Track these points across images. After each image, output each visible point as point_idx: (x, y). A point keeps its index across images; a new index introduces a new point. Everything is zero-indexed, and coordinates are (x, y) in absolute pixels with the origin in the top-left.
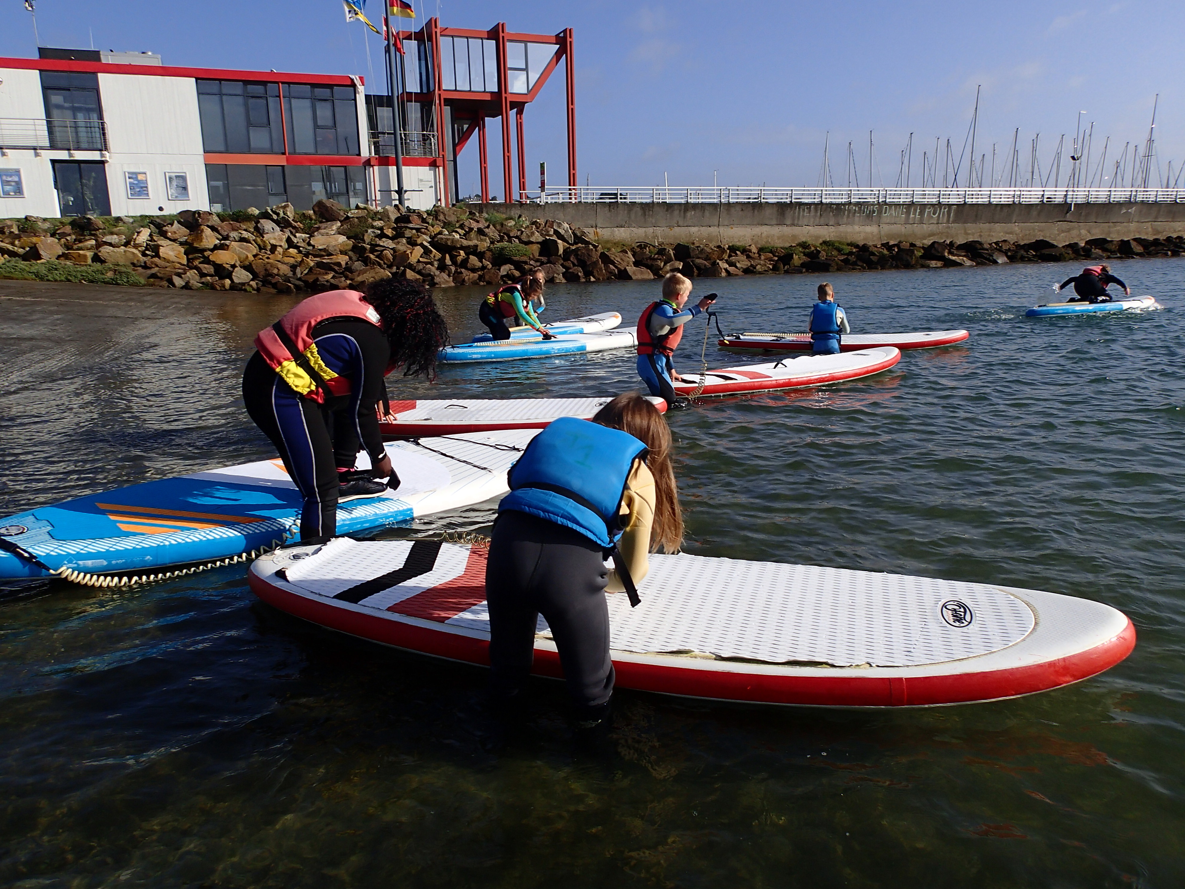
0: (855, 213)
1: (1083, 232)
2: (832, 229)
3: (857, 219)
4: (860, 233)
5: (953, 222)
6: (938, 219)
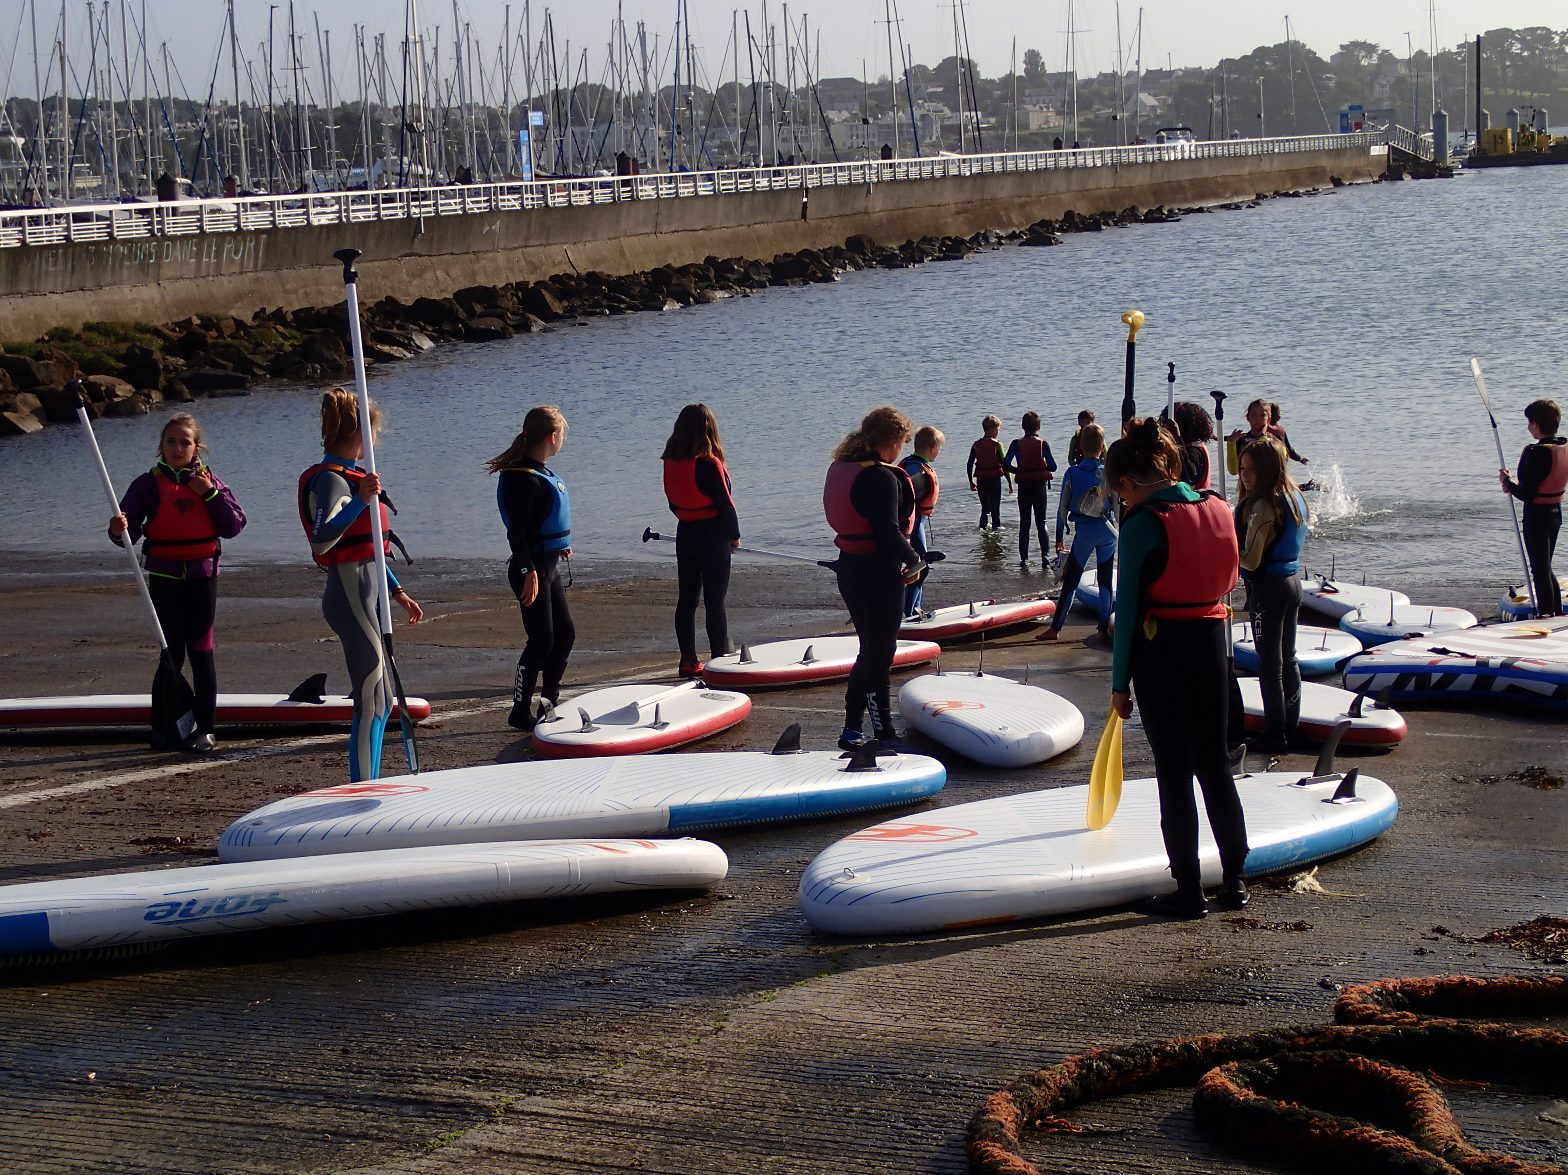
0: (122, 260)
1: (440, 274)
2: (90, 297)
3: (126, 273)
4: (133, 301)
5: (264, 268)
6: (242, 264)
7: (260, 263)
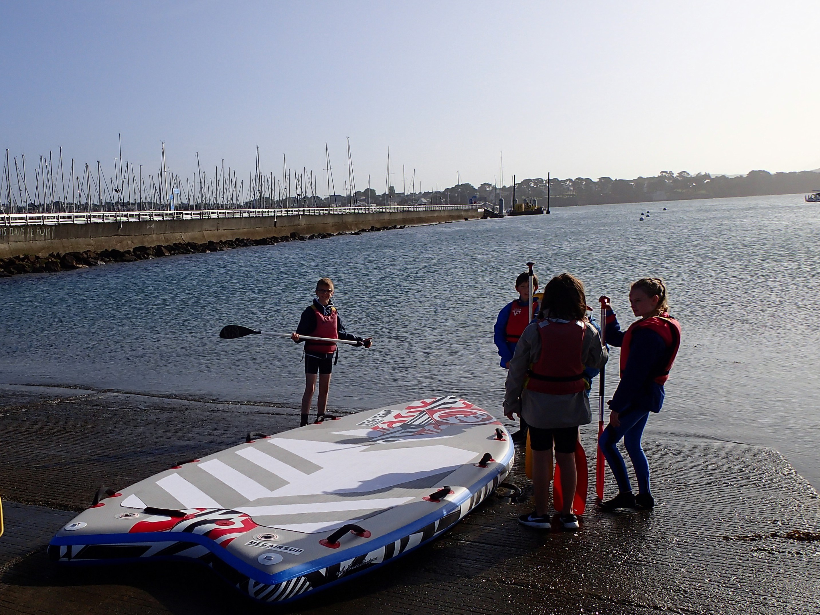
1: (129, 242)
5: (55, 238)
6: (45, 237)
7: (53, 238)
